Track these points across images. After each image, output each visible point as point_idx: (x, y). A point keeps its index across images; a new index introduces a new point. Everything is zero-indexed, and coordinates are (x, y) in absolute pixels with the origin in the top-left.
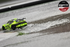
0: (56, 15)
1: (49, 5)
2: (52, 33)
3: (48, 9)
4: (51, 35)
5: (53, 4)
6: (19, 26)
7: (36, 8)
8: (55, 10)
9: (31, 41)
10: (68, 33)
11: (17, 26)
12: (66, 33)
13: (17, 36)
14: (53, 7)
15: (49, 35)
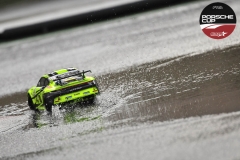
0: (160, 57)
1: (135, 24)
2: (146, 121)
3: (132, 38)
4: (141, 126)
5: (148, 20)
6: (63, 99)
7: (91, 34)
8: (156, 40)
9: (73, 146)
10: (198, 119)
11: (56, 99)
12: (191, 120)
13: (25, 128)
14: (148, 32)
15: (135, 127)
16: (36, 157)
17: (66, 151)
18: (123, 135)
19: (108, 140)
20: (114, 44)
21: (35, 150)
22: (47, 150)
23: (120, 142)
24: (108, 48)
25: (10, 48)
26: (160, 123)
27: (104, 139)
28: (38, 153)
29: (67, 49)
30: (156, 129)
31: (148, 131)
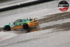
16: (30, 41)
17: (38, 39)
18: (55, 35)
19: (50, 36)
20: (52, 8)
21: (29, 39)
22: (33, 39)
23: (54, 37)
24: (50, 9)
25: (21, 10)
26: (66, 31)
27: (49, 36)
28: (30, 40)
29: (38, 10)
30: (65, 33)
31: (62, 34)
